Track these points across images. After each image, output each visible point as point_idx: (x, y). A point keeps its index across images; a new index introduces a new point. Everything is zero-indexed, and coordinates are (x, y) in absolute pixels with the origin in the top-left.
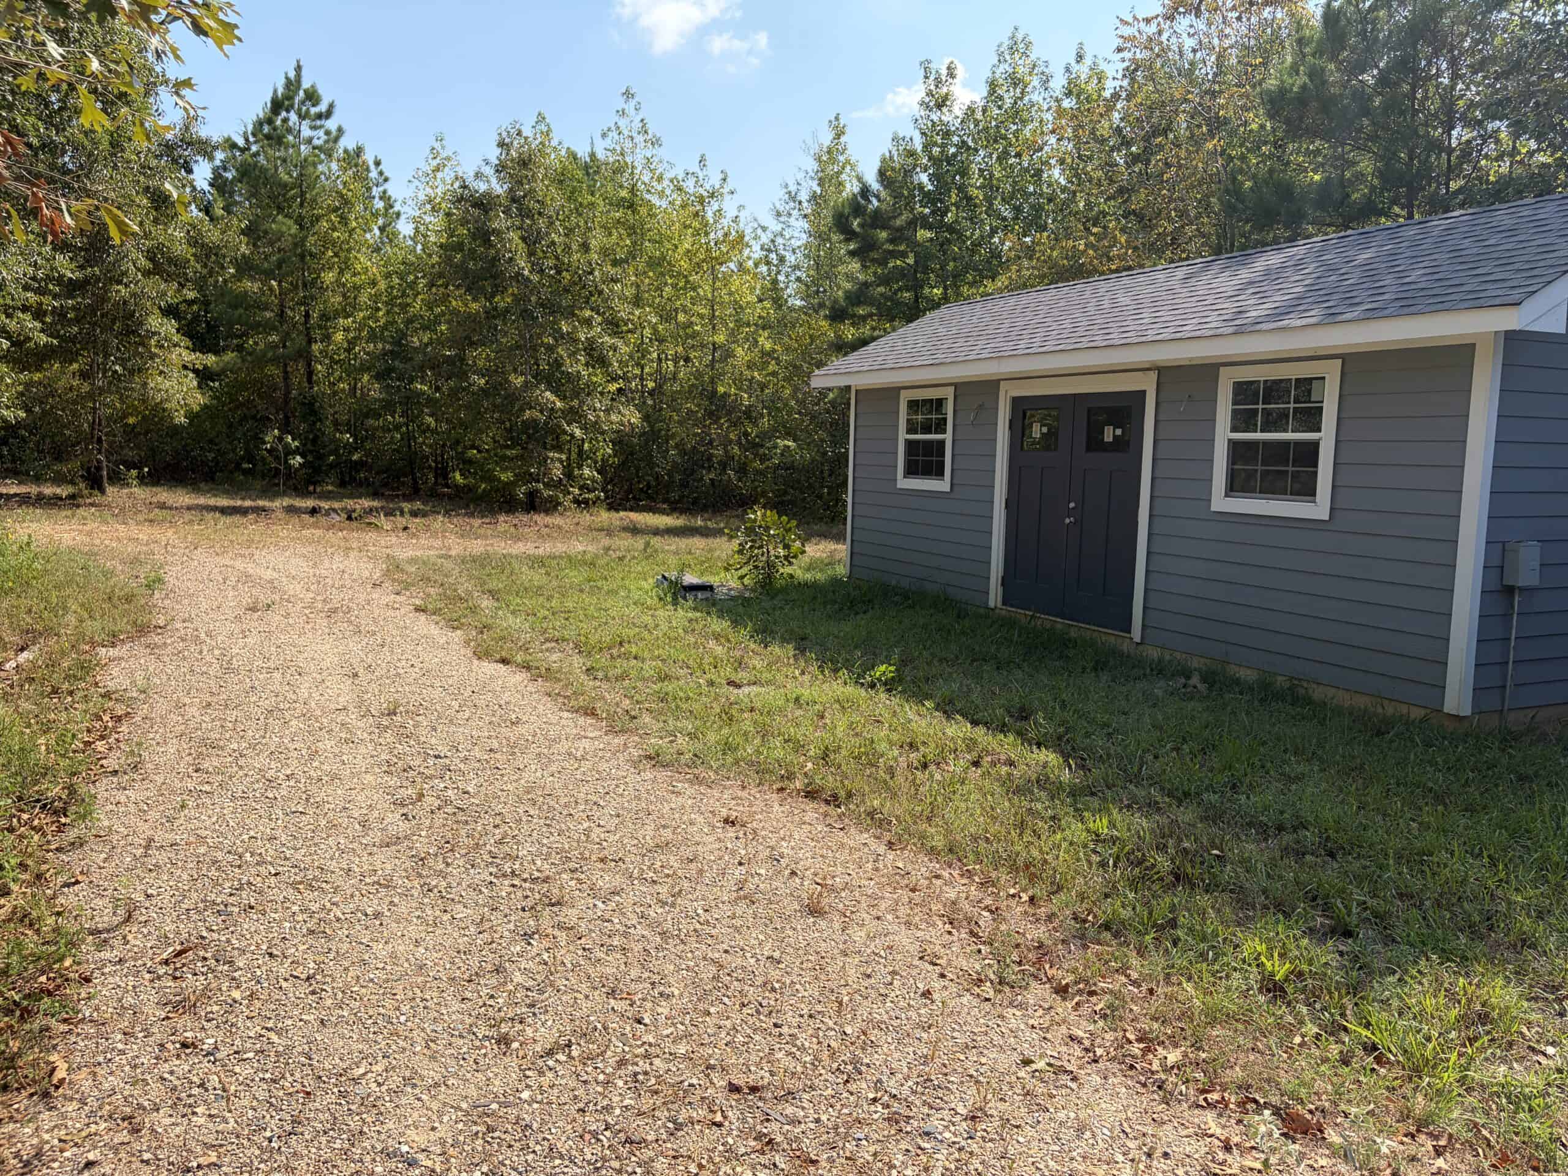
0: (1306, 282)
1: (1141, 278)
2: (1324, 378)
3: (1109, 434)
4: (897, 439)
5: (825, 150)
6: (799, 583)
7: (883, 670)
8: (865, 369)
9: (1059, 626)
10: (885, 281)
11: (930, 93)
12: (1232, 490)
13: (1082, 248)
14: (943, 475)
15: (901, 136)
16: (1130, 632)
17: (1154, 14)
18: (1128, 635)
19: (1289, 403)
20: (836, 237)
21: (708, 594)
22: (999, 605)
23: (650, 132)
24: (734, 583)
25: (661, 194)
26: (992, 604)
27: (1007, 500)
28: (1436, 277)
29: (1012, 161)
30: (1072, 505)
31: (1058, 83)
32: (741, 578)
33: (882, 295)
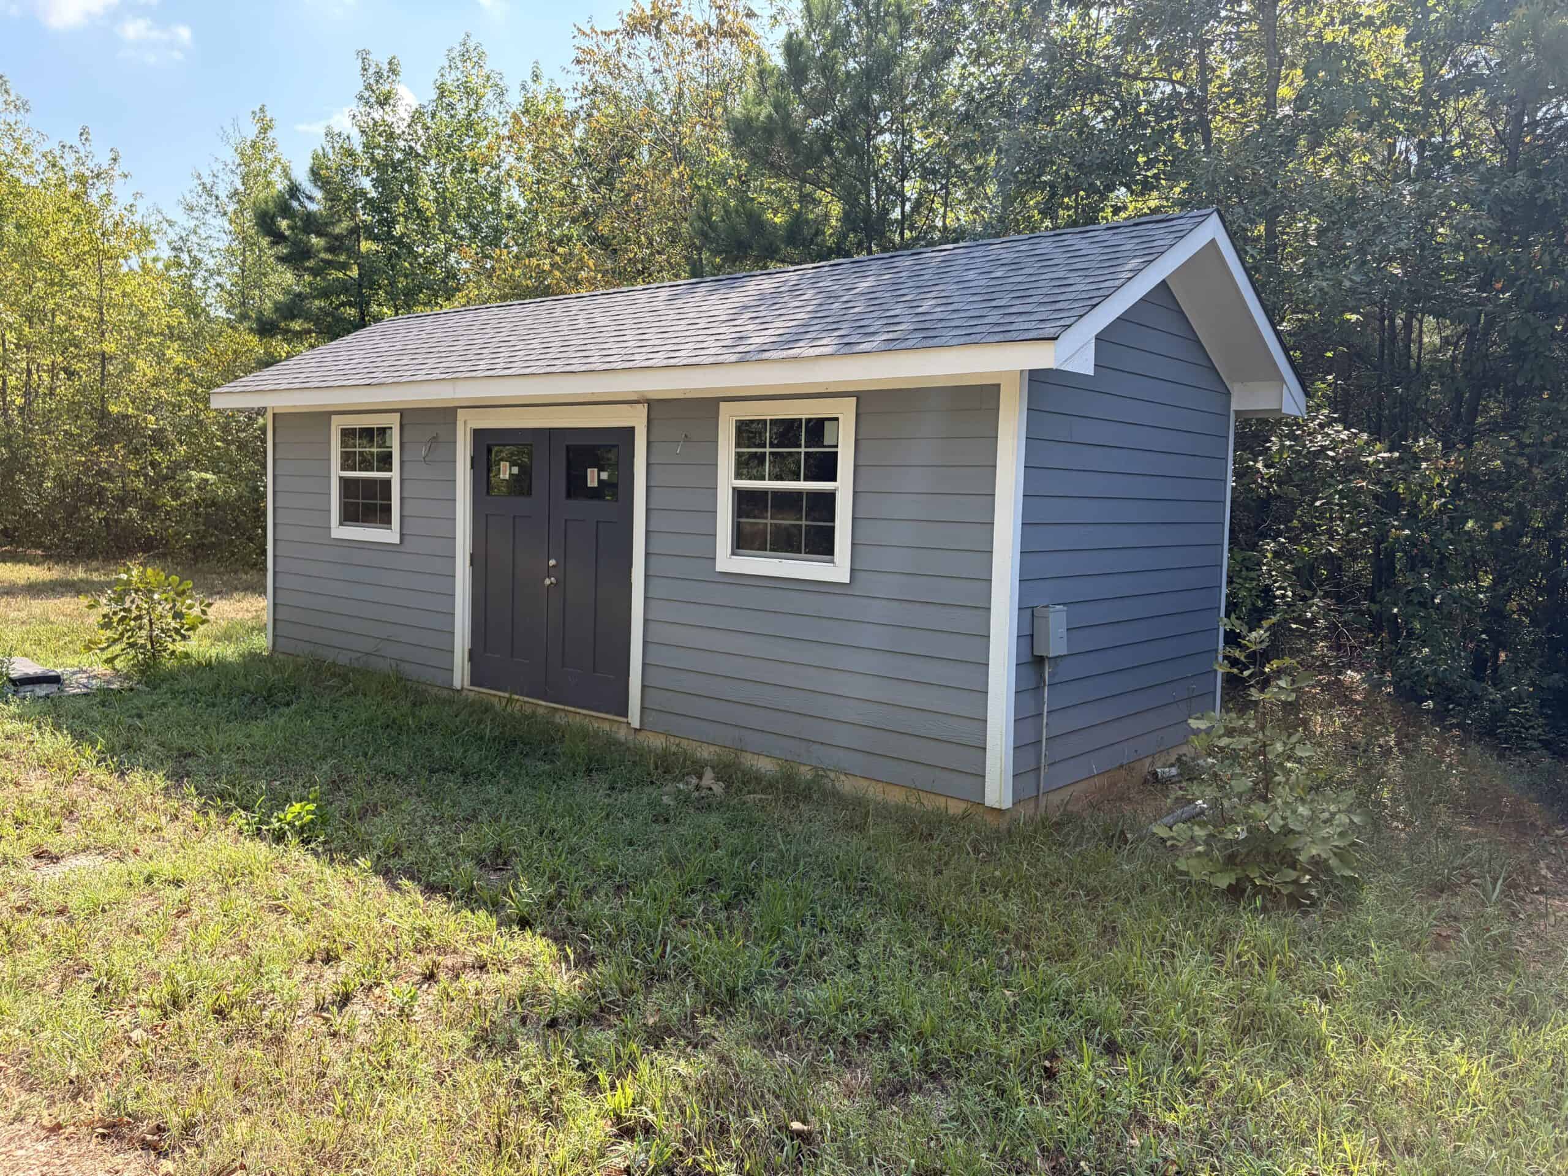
0: (809, 309)
1: (619, 298)
2: (837, 419)
3: (593, 477)
4: (329, 477)
5: (249, 143)
6: (199, 663)
7: (297, 811)
8: (283, 387)
9: (540, 711)
10: (324, 294)
11: (369, 87)
12: (738, 547)
13: (547, 267)
14: (390, 522)
15: (337, 131)
16: (626, 716)
17: (613, 29)
18: (624, 720)
19: (800, 446)
20: (265, 242)
21: (54, 688)
22: (467, 683)
23: (12, 92)
24: (101, 669)
25: (29, 169)
26: (457, 684)
27: (472, 555)
28: (951, 308)
29: (467, 175)
30: (552, 562)
31: (515, 99)
32: (110, 661)
33: (320, 309)
